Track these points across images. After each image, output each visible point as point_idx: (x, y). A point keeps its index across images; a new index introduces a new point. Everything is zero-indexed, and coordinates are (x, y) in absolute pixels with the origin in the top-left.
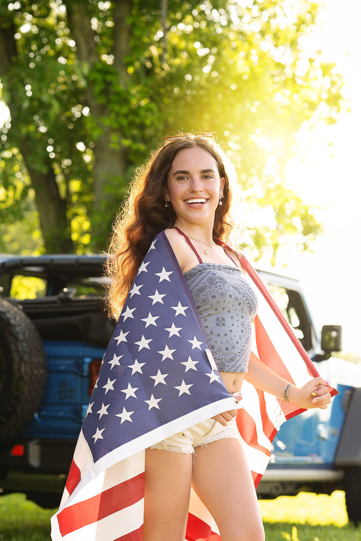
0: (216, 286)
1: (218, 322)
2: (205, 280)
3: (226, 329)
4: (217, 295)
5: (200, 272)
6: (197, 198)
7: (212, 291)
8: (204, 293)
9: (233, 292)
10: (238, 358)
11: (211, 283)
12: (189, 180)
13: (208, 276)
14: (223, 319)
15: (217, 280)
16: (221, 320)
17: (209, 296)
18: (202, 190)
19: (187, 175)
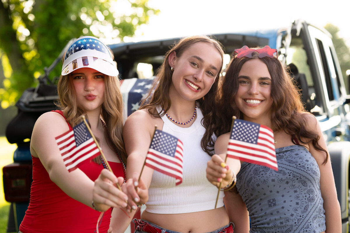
0: (259, 175)
1: (270, 203)
2: (252, 173)
3: (278, 207)
4: (260, 183)
5: (249, 165)
6: (253, 99)
7: (256, 181)
8: (251, 183)
9: (277, 176)
10: (295, 228)
11: (255, 174)
12: (249, 84)
13: (254, 168)
14: (274, 200)
15: (261, 170)
16: (271, 201)
17: (255, 186)
18: (258, 93)
19: (248, 80)
